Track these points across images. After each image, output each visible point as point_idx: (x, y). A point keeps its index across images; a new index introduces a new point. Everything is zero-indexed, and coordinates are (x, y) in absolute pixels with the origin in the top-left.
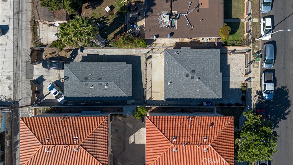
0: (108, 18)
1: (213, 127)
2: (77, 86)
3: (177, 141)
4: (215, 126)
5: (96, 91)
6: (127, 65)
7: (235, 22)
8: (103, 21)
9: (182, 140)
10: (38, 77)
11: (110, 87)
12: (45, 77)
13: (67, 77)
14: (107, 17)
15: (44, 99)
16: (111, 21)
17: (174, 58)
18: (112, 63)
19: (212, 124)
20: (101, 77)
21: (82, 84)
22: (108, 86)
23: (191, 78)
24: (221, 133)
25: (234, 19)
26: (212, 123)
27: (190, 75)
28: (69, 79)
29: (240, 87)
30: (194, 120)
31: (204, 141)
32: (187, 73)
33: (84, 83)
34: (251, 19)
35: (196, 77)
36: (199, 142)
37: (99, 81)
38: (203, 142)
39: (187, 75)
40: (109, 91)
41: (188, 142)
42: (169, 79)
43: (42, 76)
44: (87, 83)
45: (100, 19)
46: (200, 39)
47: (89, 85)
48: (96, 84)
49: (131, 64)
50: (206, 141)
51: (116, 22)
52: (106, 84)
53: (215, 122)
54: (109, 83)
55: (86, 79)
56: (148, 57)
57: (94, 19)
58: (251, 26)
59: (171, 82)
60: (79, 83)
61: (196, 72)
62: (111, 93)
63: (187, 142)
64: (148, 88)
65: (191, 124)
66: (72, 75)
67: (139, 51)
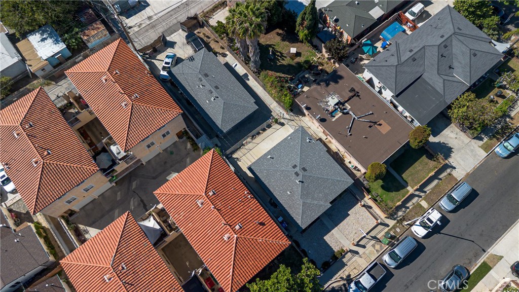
0: (284, 58)
1: (260, 227)
2: (192, 72)
3: (212, 197)
4: (263, 229)
5: (201, 93)
6: (254, 104)
7: (400, 183)
8: (278, 56)
9: (218, 201)
10: (171, 40)
11: (216, 103)
12: (176, 46)
13: (193, 59)
14: (286, 57)
15: (152, 61)
16: (285, 63)
17: (300, 141)
18: (243, 88)
19: (262, 224)
20: (219, 87)
21: (197, 75)
22: (215, 100)
23: (295, 173)
24: (261, 241)
25: (403, 178)
26: (264, 223)
27: (297, 169)
28: (192, 61)
29: (336, 249)
30: (251, 201)
31: (235, 227)
32: (297, 164)
33: (200, 76)
34: (421, 199)
35: (301, 176)
36: (230, 222)
37: (214, 88)
38: (233, 226)
39: (295, 167)
40: (211, 105)
41: (220, 210)
42: (274, 154)
43: (176, 43)
44: (203, 79)
46: (347, 160)
47: (202, 82)
49: (257, 107)
50: (237, 229)
51: (287, 68)
52: (216, 97)
53: (267, 226)
54: (219, 98)
55: (206, 75)
56: (280, 122)
58: (414, 204)
59: (273, 158)
60: (196, 72)
61: (305, 173)
62: (210, 109)
63: (219, 208)
64: (246, 147)
65: (243, 201)
66: (200, 61)
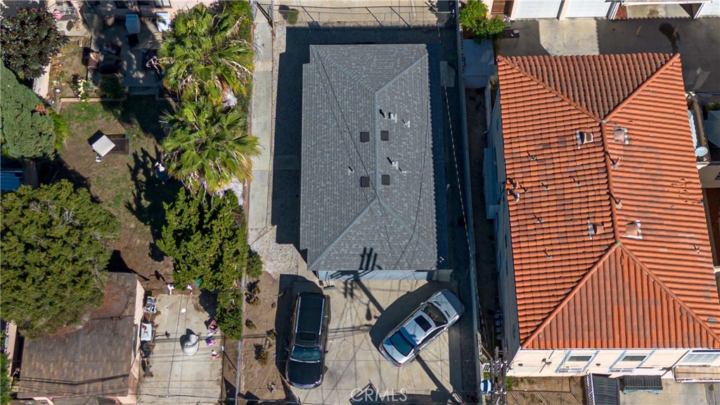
2: (391, 211)
5: (409, 153)
6: (312, 59)
8: (146, 172)
11: (393, 105)
13: (363, 256)
14: (135, 156)
15: (449, 387)
16: (150, 144)
18: (304, 108)
20: (357, 136)
21: (386, 197)
22: (391, 111)
28: (372, 249)
37: (371, 138)
40: (408, 111)
44: (380, 176)
45: (137, 183)
47: (387, 173)
48: (382, 149)
49: (312, 47)
52: (383, 115)
54: (378, 107)
57: (138, 199)
60: (383, 204)
62: (415, 106)
66: (350, 234)
67: (261, 50)
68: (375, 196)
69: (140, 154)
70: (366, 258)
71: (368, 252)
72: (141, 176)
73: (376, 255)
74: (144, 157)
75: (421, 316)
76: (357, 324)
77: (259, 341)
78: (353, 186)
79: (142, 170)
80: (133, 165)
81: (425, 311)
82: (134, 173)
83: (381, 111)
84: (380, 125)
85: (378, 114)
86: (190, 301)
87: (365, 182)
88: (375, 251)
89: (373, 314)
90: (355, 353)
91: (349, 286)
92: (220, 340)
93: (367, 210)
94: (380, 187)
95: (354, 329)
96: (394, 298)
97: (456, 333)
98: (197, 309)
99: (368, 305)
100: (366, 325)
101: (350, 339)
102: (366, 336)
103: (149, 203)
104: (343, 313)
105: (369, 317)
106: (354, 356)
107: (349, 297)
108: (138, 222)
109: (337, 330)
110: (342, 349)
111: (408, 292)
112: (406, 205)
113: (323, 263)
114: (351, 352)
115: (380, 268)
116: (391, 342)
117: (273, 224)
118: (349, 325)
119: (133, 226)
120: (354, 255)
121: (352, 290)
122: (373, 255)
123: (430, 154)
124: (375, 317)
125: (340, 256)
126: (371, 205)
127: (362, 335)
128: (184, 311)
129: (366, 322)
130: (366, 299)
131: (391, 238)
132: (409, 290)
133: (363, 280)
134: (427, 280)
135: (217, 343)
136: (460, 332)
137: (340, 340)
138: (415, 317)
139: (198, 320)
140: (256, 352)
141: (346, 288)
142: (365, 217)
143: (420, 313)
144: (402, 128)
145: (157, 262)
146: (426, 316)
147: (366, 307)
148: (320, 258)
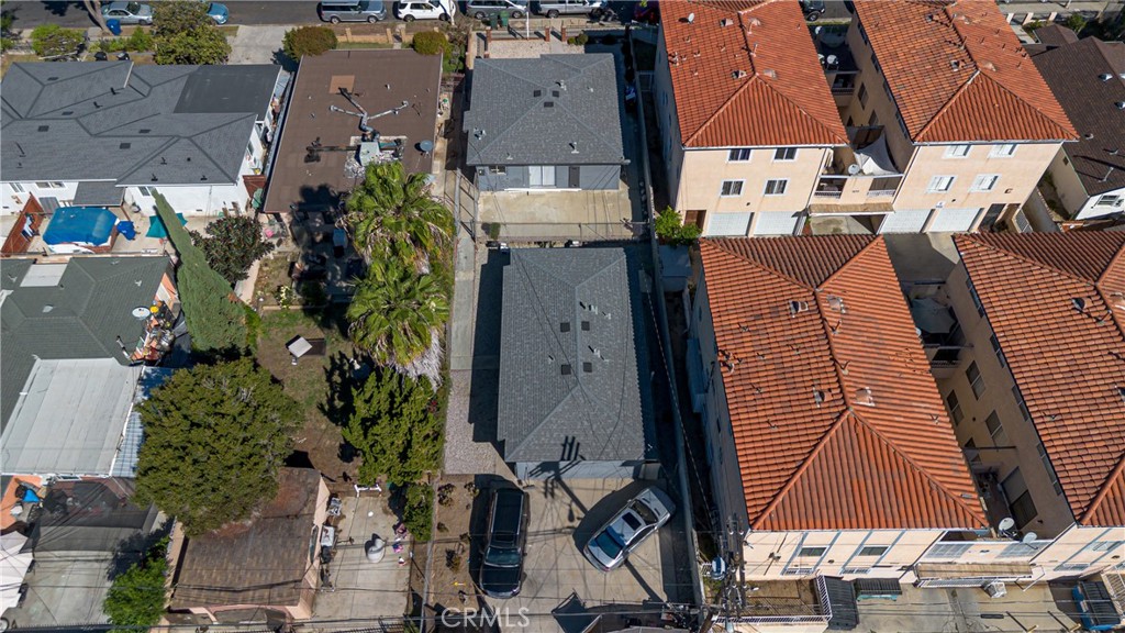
2: (594, 399)
6: (512, 261)
11: (594, 299)
13: (564, 446)
17: (497, 140)
18: (505, 304)
21: (589, 384)
22: (591, 304)
23: (558, 97)
27: (549, 97)
28: (574, 438)
29: (579, 47)
32: (542, 105)
35: (554, 89)
37: (571, 328)
39: (549, 104)
40: (608, 305)
42: (562, 149)
44: (582, 364)
45: (332, 384)
46: (441, 119)
47: (589, 360)
48: (583, 338)
49: (513, 251)
52: (584, 307)
54: (578, 300)
57: (331, 401)
59: (571, 145)
60: (586, 391)
61: (540, 87)
62: (615, 300)
67: (463, 261)
68: (576, 383)
69: (337, 357)
70: (568, 447)
71: (570, 441)
72: (337, 378)
73: (578, 444)
74: (341, 360)
75: (629, 514)
76: (559, 526)
77: (451, 546)
78: (554, 374)
79: (337, 372)
80: (329, 367)
81: (634, 507)
82: (329, 375)
83: (581, 304)
84: (581, 316)
85: (578, 307)
86: (379, 504)
87: (566, 370)
88: (577, 440)
89: (576, 514)
90: (557, 559)
91: (550, 485)
92: (408, 546)
93: (569, 396)
94: (582, 374)
95: (556, 532)
96: (598, 497)
97: (667, 535)
98: (386, 512)
99: (570, 506)
100: (568, 527)
101: (551, 542)
102: (568, 540)
103: (342, 404)
104: (543, 514)
105: (571, 518)
106: (556, 562)
107: (549, 497)
108: (329, 422)
109: (537, 533)
110: (543, 554)
111: (613, 492)
112: (609, 392)
113: (521, 453)
114: (552, 557)
115: (583, 459)
116: (597, 543)
117: (470, 421)
118: (550, 528)
119: (323, 427)
120: (555, 444)
121: (552, 489)
122: (575, 444)
123: (632, 345)
124: (578, 519)
125: (541, 446)
126: (573, 392)
127: (565, 538)
128: (371, 514)
129: (568, 524)
130: (568, 499)
131: (595, 427)
132: (614, 488)
133: (564, 478)
134: (634, 478)
135: (405, 549)
136: (672, 534)
137: (540, 544)
138: (622, 515)
139: (385, 524)
140: (448, 559)
141: (546, 488)
142: (566, 404)
143: (628, 510)
144: (603, 320)
145: (345, 464)
146: (634, 514)
147: (568, 507)
148: (518, 449)
